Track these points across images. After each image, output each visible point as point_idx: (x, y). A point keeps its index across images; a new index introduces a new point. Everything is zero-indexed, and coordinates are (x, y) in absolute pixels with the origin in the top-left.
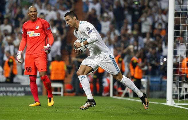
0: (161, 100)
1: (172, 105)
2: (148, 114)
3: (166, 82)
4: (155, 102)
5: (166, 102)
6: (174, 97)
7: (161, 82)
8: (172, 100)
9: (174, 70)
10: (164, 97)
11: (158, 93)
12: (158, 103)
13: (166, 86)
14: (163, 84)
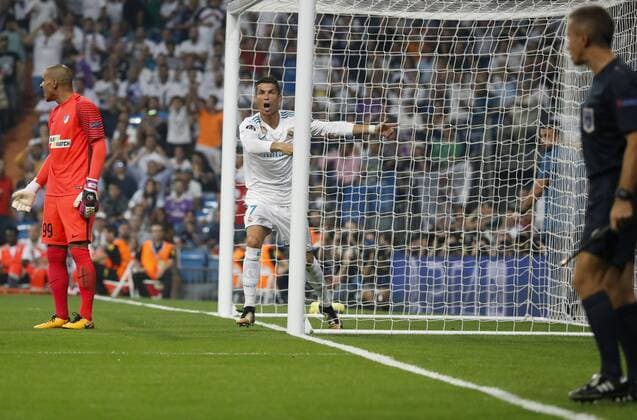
0: (207, 303)
1: (232, 317)
2: (176, 339)
3: (217, 261)
4: (192, 309)
5: (216, 310)
6: (237, 297)
7: (207, 261)
8: (231, 305)
9: (236, 233)
10: (212, 298)
11: (198, 289)
12: (197, 312)
13: (216, 271)
14: (211, 266)
